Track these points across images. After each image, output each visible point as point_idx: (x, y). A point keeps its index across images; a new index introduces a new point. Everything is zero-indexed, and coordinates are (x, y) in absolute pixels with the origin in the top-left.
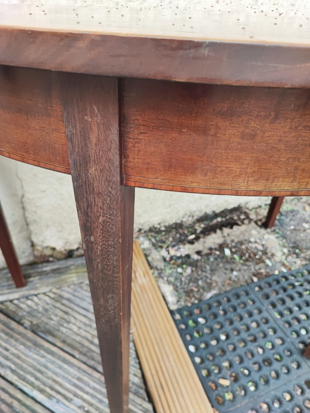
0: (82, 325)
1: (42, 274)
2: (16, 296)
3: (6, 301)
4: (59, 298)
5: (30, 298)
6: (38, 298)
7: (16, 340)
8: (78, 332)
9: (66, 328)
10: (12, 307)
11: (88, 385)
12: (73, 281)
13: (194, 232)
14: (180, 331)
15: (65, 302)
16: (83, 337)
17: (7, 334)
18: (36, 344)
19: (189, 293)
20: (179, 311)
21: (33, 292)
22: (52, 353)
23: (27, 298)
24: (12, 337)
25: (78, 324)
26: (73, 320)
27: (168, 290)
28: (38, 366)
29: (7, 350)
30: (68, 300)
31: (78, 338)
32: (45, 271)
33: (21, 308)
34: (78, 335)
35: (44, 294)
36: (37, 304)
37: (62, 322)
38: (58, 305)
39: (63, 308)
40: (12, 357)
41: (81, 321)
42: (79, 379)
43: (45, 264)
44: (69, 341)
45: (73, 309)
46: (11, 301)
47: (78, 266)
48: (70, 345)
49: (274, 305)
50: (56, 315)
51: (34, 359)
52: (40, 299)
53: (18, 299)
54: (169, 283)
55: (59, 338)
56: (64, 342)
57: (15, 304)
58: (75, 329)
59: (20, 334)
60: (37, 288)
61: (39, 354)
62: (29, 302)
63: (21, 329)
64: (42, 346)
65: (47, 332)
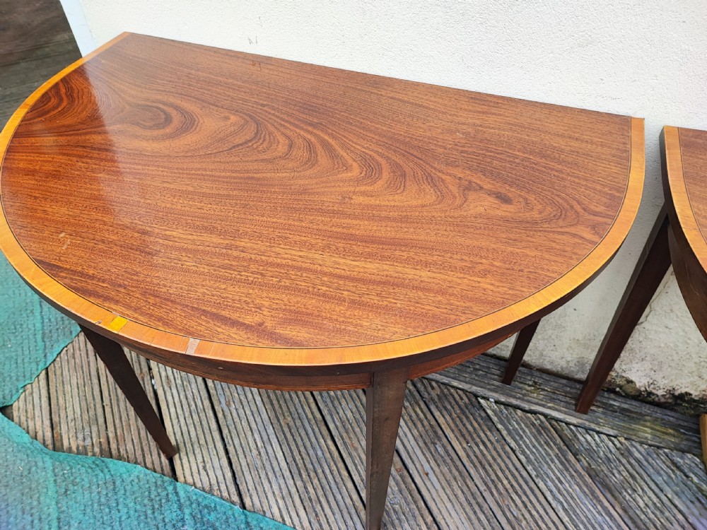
0: (650, 504)
1: (607, 407)
2: (574, 420)
3: (561, 421)
4: (627, 453)
5: (591, 432)
6: (599, 436)
7: (572, 476)
8: (644, 510)
9: (630, 495)
10: (567, 432)
12: (646, 438)
15: (633, 461)
16: (649, 519)
17: (562, 463)
18: (593, 493)
21: (593, 426)
22: (611, 516)
23: (587, 430)
24: (567, 470)
25: (646, 498)
26: (640, 492)
28: (593, 522)
29: (561, 482)
30: (636, 459)
31: (643, 517)
32: (612, 405)
33: (578, 439)
34: (643, 512)
35: (608, 435)
36: (598, 445)
37: (626, 485)
38: (624, 461)
39: (629, 467)
40: (565, 492)
41: (649, 497)
43: (612, 396)
44: (631, 513)
46: (567, 424)
47: (656, 419)
48: (631, 518)
50: (619, 472)
51: (589, 510)
52: (602, 441)
53: (575, 426)
55: (620, 504)
56: (625, 511)
57: (571, 430)
58: (642, 504)
59: (576, 471)
60: (598, 424)
61: (596, 508)
62: (589, 438)
63: (578, 466)
64: (600, 501)
65: (606, 487)
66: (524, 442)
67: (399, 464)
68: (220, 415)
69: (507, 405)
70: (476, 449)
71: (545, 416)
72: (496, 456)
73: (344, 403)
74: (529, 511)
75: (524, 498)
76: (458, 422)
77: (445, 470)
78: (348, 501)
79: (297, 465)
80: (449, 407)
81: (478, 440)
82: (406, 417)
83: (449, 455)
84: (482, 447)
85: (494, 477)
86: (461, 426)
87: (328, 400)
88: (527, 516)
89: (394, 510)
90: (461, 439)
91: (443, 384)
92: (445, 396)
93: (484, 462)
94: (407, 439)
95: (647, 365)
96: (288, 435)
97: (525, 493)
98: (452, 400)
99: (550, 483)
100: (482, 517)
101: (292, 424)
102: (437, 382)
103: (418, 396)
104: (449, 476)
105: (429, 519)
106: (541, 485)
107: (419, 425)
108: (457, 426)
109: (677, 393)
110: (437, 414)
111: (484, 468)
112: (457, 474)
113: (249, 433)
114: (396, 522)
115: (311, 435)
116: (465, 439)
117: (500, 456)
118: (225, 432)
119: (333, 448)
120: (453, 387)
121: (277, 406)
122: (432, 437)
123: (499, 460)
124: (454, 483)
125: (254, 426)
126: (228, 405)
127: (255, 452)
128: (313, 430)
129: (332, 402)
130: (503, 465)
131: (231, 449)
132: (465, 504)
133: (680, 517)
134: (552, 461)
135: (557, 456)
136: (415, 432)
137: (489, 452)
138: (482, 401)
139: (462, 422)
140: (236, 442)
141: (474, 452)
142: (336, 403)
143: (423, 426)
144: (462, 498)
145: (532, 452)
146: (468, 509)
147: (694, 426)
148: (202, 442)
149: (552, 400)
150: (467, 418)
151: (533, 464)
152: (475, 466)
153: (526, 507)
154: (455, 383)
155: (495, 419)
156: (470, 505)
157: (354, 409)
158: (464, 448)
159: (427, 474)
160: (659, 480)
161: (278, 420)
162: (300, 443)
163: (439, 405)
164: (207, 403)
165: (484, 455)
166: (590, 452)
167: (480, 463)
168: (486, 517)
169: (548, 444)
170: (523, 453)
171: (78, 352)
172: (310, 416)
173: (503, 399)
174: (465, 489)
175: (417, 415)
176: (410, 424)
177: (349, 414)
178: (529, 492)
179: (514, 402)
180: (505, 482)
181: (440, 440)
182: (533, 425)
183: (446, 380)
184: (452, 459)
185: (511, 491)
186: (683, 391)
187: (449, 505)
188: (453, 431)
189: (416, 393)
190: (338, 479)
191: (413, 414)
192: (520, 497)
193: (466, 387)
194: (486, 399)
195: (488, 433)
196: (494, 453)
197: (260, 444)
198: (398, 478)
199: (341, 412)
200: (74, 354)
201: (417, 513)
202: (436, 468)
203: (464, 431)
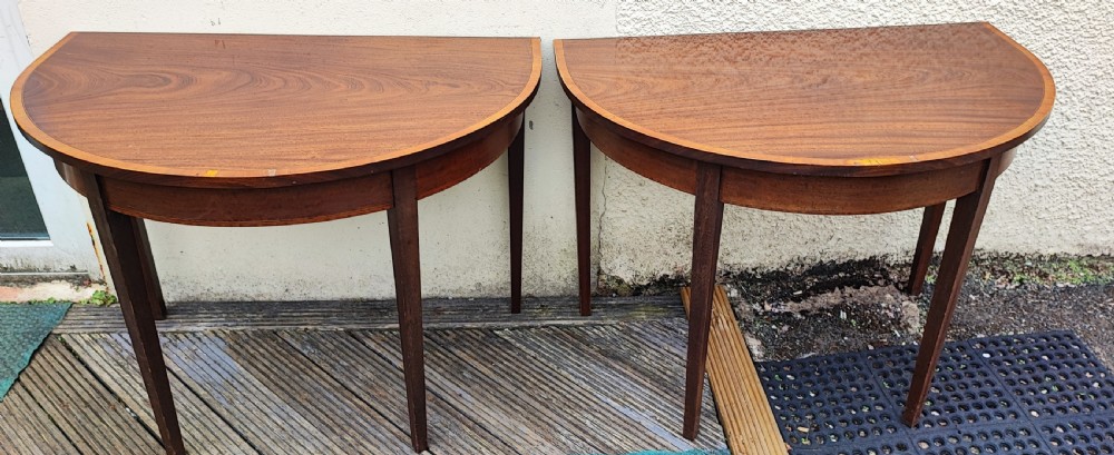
0: (653, 358)
1: (606, 307)
2: (581, 322)
3: (570, 326)
4: (628, 332)
5: (596, 327)
6: (604, 328)
7: (587, 359)
9: (636, 358)
10: (576, 331)
11: (661, 403)
12: (643, 318)
13: (803, 287)
14: (762, 382)
15: (634, 335)
17: (577, 353)
18: (607, 365)
19: (780, 351)
20: (765, 364)
21: (598, 322)
22: (623, 374)
23: (593, 326)
24: (583, 356)
25: (648, 355)
26: (644, 353)
27: (755, 344)
28: (611, 383)
29: (579, 366)
30: (638, 333)
31: (650, 368)
32: (610, 305)
33: (587, 334)
34: (649, 365)
35: (611, 325)
36: (604, 334)
37: (632, 352)
38: (627, 337)
39: (632, 340)
41: (651, 354)
42: (650, 397)
43: (609, 298)
44: (640, 369)
45: (643, 343)
46: (576, 327)
47: (647, 305)
49: (885, 375)
50: (626, 346)
51: (606, 376)
52: (606, 330)
53: (583, 326)
54: (757, 337)
55: (630, 365)
56: (634, 368)
57: (580, 330)
58: (646, 360)
59: (591, 355)
60: (602, 319)
61: (611, 373)
62: (595, 330)
63: (591, 351)
64: (614, 368)
65: (616, 358)
66: (543, 349)
67: (432, 396)
68: (225, 413)
69: (521, 328)
70: (500, 365)
71: (558, 326)
72: (520, 365)
73: (361, 368)
74: (558, 392)
75: (551, 385)
76: (479, 352)
77: (477, 387)
78: (390, 435)
79: (327, 426)
80: (467, 344)
81: (501, 359)
82: (428, 362)
83: (478, 377)
84: (505, 363)
85: (521, 379)
86: (483, 354)
87: (343, 370)
88: (556, 395)
89: (436, 427)
90: (486, 363)
91: (458, 329)
92: (462, 337)
93: (509, 371)
94: (434, 376)
95: (625, 257)
96: (310, 407)
97: (551, 381)
98: (469, 338)
99: (570, 369)
100: (518, 408)
101: (310, 397)
102: (451, 329)
103: (435, 345)
104: (481, 390)
105: (471, 423)
106: (564, 373)
107: (442, 364)
108: (479, 355)
109: (658, 278)
110: (457, 352)
111: (511, 376)
112: (487, 387)
113: (265, 419)
114: (441, 434)
115: (335, 400)
116: (488, 360)
117: (522, 363)
118: (236, 424)
119: (361, 403)
120: (468, 329)
121: (288, 389)
122: (457, 370)
123: (524, 367)
124: (487, 393)
125: (268, 411)
126: (231, 403)
127: (277, 430)
128: (335, 396)
129: (349, 371)
130: (528, 369)
131: (249, 435)
132: (500, 404)
133: (677, 358)
134: (569, 354)
135: (572, 349)
136: (440, 370)
137: (513, 363)
138: (497, 332)
139: (483, 351)
140: (253, 428)
141: (500, 369)
142: (352, 370)
143: (446, 363)
144: (497, 401)
145: (551, 354)
146: (503, 407)
147: (678, 301)
148: (212, 438)
149: (559, 314)
150: (487, 347)
151: (553, 362)
152: (503, 377)
153: (553, 389)
154: (468, 325)
155: (513, 341)
156: (505, 403)
157: (373, 370)
158: (490, 369)
159: (460, 395)
160: (657, 341)
161: (294, 399)
162: (324, 409)
163: (457, 344)
164: (204, 408)
165: (509, 367)
166: (598, 339)
167: (507, 373)
168: (522, 406)
169: (564, 344)
170: (543, 356)
171: (15, 408)
172: (328, 386)
173: (516, 325)
174: (498, 394)
175: (439, 358)
176: (433, 365)
177: (369, 375)
178: (554, 380)
179: (527, 324)
180: (532, 379)
181: (465, 368)
182: (548, 335)
183: (458, 325)
184: (480, 378)
185: (538, 383)
186: (662, 273)
187: (486, 410)
188: (476, 360)
189: (432, 343)
190: (373, 423)
191: (434, 358)
192: (547, 385)
193: (479, 325)
194: (502, 330)
195: (509, 352)
196: (518, 363)
197: (279, 422)
198: (433, 405)
199: (360, 375)
200: (9, 412)
201: (458, 423)
202: (468, 389)
203: (486, 356)
